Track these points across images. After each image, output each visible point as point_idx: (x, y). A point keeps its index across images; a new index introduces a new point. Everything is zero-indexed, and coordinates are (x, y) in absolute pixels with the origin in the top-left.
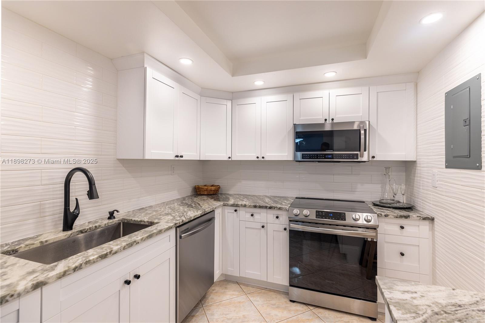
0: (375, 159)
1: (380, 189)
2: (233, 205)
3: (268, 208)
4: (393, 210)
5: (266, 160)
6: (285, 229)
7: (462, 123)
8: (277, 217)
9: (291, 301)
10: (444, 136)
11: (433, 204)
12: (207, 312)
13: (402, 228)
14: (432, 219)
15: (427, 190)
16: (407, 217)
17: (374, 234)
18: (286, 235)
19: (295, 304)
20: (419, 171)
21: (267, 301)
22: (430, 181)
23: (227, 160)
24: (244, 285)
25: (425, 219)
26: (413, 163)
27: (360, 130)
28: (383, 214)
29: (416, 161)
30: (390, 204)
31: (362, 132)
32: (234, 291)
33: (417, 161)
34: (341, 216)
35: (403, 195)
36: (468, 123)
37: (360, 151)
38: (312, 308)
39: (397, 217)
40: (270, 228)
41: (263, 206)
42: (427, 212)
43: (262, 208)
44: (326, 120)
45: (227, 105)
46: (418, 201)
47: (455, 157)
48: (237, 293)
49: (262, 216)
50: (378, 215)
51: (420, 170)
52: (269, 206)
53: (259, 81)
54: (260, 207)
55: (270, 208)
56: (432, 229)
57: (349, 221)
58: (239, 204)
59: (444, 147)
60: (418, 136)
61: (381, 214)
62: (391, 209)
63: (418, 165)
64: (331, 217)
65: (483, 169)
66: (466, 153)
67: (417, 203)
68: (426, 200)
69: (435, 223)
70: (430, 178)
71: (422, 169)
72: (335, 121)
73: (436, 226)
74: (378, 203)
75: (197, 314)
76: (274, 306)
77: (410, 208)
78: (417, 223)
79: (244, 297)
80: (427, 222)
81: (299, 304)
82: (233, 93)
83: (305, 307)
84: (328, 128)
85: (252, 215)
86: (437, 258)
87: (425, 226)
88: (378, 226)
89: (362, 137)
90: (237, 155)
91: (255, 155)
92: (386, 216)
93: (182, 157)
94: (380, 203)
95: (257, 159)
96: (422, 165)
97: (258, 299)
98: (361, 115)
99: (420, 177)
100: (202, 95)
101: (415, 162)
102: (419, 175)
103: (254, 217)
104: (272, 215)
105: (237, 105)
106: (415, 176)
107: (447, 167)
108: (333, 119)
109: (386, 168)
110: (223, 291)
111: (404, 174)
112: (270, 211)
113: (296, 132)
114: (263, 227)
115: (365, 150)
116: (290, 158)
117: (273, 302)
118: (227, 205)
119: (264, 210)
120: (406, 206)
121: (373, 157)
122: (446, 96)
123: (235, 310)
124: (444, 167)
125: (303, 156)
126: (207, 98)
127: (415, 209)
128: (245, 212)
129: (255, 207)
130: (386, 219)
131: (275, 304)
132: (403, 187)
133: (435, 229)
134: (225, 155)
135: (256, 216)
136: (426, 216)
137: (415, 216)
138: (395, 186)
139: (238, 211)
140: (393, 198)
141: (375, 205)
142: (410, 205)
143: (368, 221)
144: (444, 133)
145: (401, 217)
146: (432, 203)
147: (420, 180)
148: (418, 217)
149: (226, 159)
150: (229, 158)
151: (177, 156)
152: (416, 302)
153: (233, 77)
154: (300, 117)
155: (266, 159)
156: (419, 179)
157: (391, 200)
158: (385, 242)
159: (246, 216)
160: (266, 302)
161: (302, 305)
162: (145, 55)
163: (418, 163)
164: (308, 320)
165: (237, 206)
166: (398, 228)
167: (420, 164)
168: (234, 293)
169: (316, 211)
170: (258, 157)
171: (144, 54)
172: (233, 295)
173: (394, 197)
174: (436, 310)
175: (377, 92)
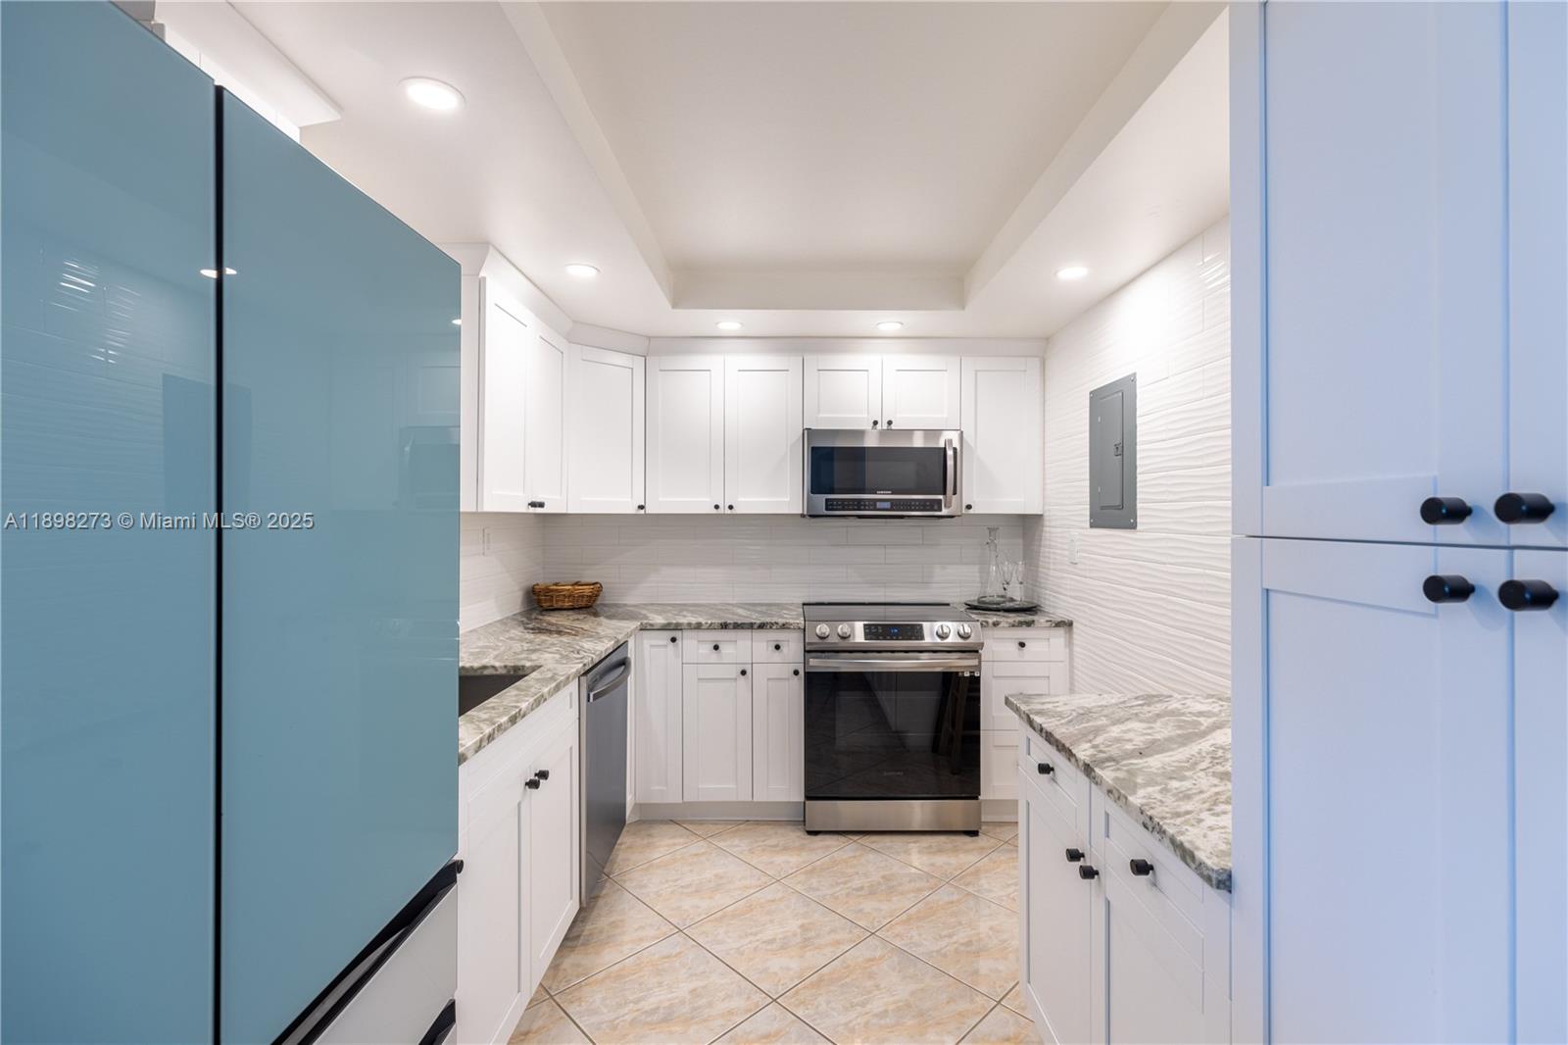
0: (971, 511)
1: (978, 574)
2: (665, 628)
3: (755, 626)
4: (1006, 614)
5: (738, 512)
6: (796, 673)
7: (1113, 449)
8: (777, 647)
9: (810, 833)
10: (1088, 470)
11: (1071, 597)
12: (627, 885)
13: (1022, 645)
14: (1070, 624)
15: (1061, 571)
16: (1029, 624)
17: (975, 662)
18: (798, 686)
19: (819, 837)
20: (1048, 535)
21: (756, 842)
22: (1067, 553)
23: (634, 512)
24: (692, 822)
25: (1058, 624)
26: (1037, 519)
27: (945, 448)
28: (990, 621)
29: (1042, 515)
30: (999, 604)
31: (950, 453)
32: (674, 837)
33: (1046, 514)
34: (915, 632)
35: (1021, 583)
36: (1120, 449)
37: (944, 493)
38: (855, 838)
39: (1013, 626)
40: (760, 674)
41: (744, 624)
42: (1061, 614)
43: (743, 628)
44: (875, 423)
45: (632, 369)
46: (1046, 594)
47: (1103, 508)
48: (682, 840)
49: (741, 648)
50: (982, 624)
51: (1050, 532)
52: (758, 622)
53: (729, 322)
54: (737, 626)
55: (762, 626)
56: (1070, 643)
57: (929, 639)
58: (681, 624)
59: (1088, 490)
60: (1046, 466)
61: (987, 622)
62: (1001, 613)
63: (1047, 523)
64: (895, 634)
65: (1138, 528)
66: (1118, 502)
67: (1045, 599)
68: (1059, 590)
69: (1075, 630)
70: (1066, 547)
71: (1053, 530)
72: (893, 427)
73: (1075, 636)
74: (976, 604)
75: (604, 892)
76: (778, 849)
77: (1031, 610)
78: (1045, 633)
79: (702, 843)
80: (1061, 631)
81: (827, 837)
82: (649, 338)
83: (841, 839)
84: (871, 442)
85: (716, 648)
86: (1075, 671)
87: (1058, 637)
88: (982, 644)
89: (950, 463)
90: (661, 499)
91: (707, 499)
92: (996, 624)
93: (541, 505)
94: (979, 602)
95: (715, 511)
96: (1053, 524)
97: (736, 842)
98: (945, 416)
99: (1050, 547)
100: (571, 338)
101: (1040, 516)
102: (1048, 543)
103: (720, 652)
104: (765, 644)
105: (661, 370)
106: (1040, 546)
107: (1092, 526)
108: (890, 423)
109: (991, 530)
110: (645, 842)
111: (1021, 541)
112: (758, 634)
113: (813, 448)
114: (743, 673)
115: (955, 493)
116: (797, 508)
117: (773, 841)
118: (649, 627)
119: (746, 634)
120: (1026, 605)
121: (969, 507)
122: (1091, 398)
123: (691, 871)
124: (1088, 525)
125: (830, 504)
126: (585, 347)
127: (1041, 611)
128: (696, 642)
129: (724, 626)
130: (995, 632)
131: (776, 846)
132: (1021, 567)
133: (1075, 642)
134: (630, 500)
135: (726, 649)
136: (1060, 620)
137: (1042, 621)
138: (1007, 567)
139: (679, 642)
140: (1002, 592)
141: (972, 607)
142: (1032, 603)
143: (966, 636)
144: (1088, 464)
145: (1021, 624)
146: (1068, 594)
147: (1049, 552)
148: (1047, 621)
149: (632, 510)
150: (641, 507)
151: (533, 505)
152: (1059, 709)
153: (675, 311)
154: (819, 411)
155: (737, 510)
156: (1047, 550)
157: (998, 596)
158: (994, 677)
159: (700, 651)
160: (756, 845)
161: (835, 837)
162: (491, 248)
163: (1046, 518)
164: (855, 857)
165: (678, 627)
166: (1015, 646)
167: (1049, 521)
168: (677, 841)
169: (865, 625)
170: (717, 507)
171: (488, 248)
172: (675, 845)
173: (1005, 589)
174: (1081, 712)
175: (977, 371)
